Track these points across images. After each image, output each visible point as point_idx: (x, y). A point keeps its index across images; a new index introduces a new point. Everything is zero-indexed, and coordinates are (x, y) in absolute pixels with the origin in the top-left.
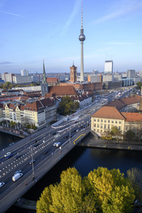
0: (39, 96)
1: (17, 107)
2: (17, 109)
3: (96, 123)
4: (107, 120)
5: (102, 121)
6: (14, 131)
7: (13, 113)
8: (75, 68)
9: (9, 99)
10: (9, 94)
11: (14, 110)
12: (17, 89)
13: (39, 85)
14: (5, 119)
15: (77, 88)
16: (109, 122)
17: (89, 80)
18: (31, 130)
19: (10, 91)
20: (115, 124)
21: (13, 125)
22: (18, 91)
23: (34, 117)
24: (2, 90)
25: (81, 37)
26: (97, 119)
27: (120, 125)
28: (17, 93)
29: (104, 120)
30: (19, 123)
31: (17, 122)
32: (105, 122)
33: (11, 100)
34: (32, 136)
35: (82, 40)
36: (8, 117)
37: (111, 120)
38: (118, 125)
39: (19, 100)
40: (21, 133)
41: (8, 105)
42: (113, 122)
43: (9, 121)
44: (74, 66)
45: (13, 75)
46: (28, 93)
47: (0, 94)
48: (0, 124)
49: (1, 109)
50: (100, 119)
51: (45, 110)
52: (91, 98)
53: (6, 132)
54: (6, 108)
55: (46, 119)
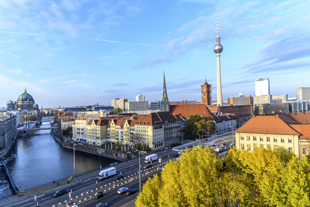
2: (126, 124)
3: (245, 142)
4: (264, 137)
5: (255, 139)
6: (119, 155)
7: (120, 130)
8: (208, 86)
11: (122, 127)
12: (128, 112)
14: (109, 140)
16: (268, 140)
17: (231, 103)
18: (143, 153)
19: (120, 114)
20: (279, 144)
22: (130, 114)
23: (148, 134)
24: (110, 112)
25: (217, 48)
27: (291, 145)
29: (258, 136)
30: (127, 145)
31: (125, 143)
32: (261, 140)
36: (113, 137)
37: (272, 137)
38: (286, 146)
40: (129, 157)
42: (275, 140)
43: (113, 143)
44: (207, 83)
45: (125, 101)
47: (107, 115)
48: (103, 146)
49: (105, 127)
50: (251, 136)
51: (163, 126)
52: (234, 122)
53: (109, 156)
54: (111, 125)
55: (165, 140)
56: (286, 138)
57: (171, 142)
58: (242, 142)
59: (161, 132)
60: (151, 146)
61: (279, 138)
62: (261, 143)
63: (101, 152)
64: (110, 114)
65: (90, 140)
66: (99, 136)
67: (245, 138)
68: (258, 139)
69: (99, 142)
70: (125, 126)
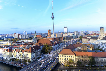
0: (33, 44)
1: (20, 51)
4: (67, 56)
5: (64, 56)
6: (17, 64)
7: (18, 54)
8: (50, 31)
9: (16, 46)
10: (16, 44)
12: (21, 41)
13: (32, 39)
14: (13, 57)
15: (51, 40)
16: (68, 56)
17: (57, 36)
18: (28, 63)
19: (17, 43)
20: (71, 58)
21: (17, 61)
22: (22, 42)
23: (29, 56)
24: (13, 42)
25: (52, 17)
26: (61, 55)
27: (73, 58)
28: (21, 43)
29: (65, 55)
30: (21, 60)
31: (20, 59)
32: (66, 56)
33: (17, 47)
34: (28, 66)
35: (53, 18)
36: (15, 56)
37: (69, 56)
38: (72, 58)
39: (21, 47)
40: (22, 65)
41: (16, 50)
42: (69, 57)
43: (15, 59)
44: (49, 30)
45: (19, 34)
46: (27, 43)
47: (11, 44)
48: (10, 60)
49: (11, 52)
50: (63, 55)
51: (35, 52)
52: (58, 45)
53: (13, 65)
54: (14, 52)
55: (36, 56)
56: (72, 56)
57: (38, 57)
58: (61, 57)
59: (34, 54)
60: (31, 60)
61: (70, 56)
62: (66, 57)
63: (10, 63)
64: (13, 43)
65: (5, 58)
66: (9, 56)
67: (61, 56)
68: (65, 56)
69: (9, 59)
70: (20, 52)
